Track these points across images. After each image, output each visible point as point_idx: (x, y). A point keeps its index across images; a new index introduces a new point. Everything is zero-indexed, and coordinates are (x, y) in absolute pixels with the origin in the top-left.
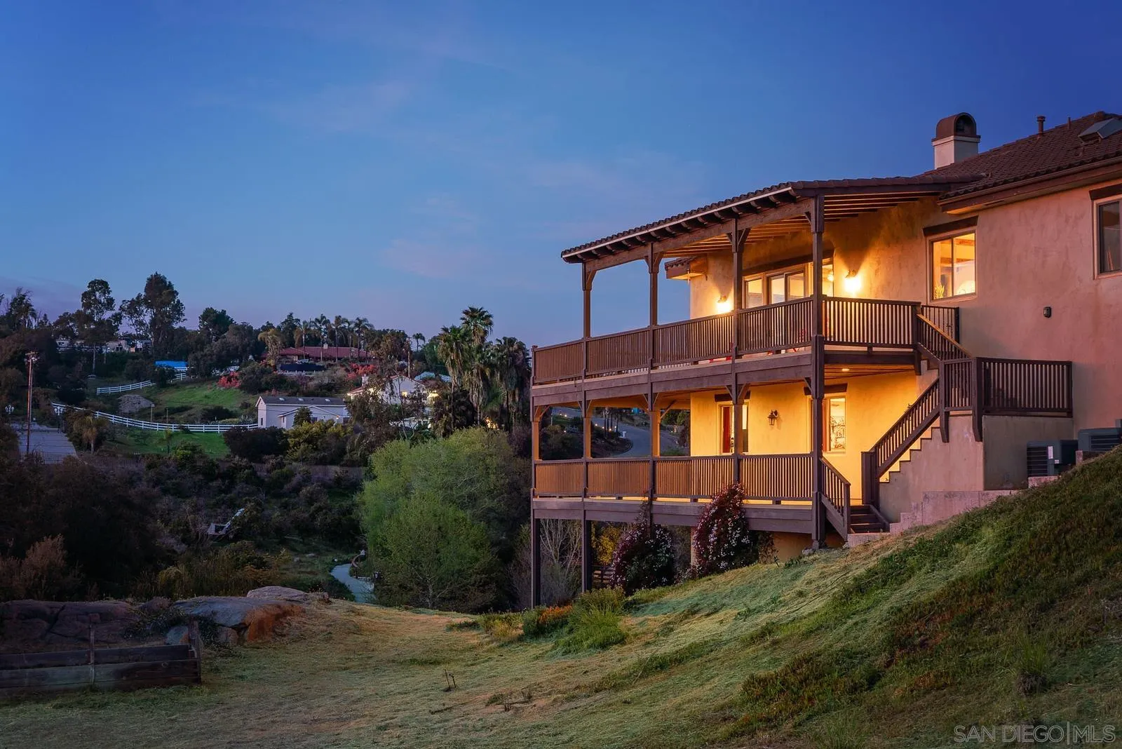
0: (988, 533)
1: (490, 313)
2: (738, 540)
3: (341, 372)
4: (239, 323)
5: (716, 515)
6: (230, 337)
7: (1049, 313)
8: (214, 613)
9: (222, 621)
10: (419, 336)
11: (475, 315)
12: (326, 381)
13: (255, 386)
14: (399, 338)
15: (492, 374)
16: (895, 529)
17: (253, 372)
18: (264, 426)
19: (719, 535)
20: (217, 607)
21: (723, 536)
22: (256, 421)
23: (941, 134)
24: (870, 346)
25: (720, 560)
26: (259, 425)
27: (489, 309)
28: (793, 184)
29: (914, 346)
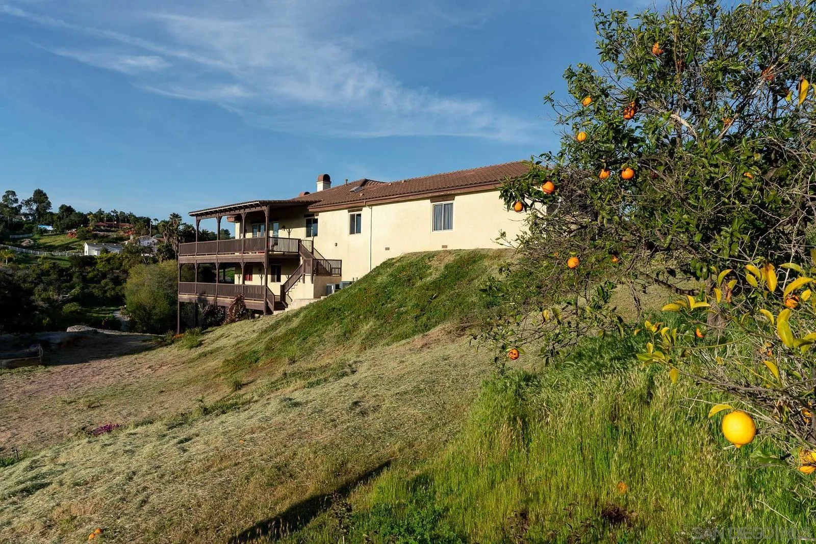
0: (302, 315)
1: (181, 216)
2: (242, 312)
3: (122, 233)
4: (77, 212)
5: (235, 304)
6: (72, 217)
7: (336, 245)
8: (49, 339)
9: (53, 341)
10: (156, 220)
11: (175, 216)
12: (115, 236)
13: (84, 238)
14: (147, 221)
15: (181, 239)
16: (286, 310)
17: (83, 231)
18: (87, 254)
19: (236, 309)
20: (51, 337)
21: (237, 311)
22: (84, 252)
23: (319, 181)
24: (284, 252)
25: (236, 318)
26: (85, 254)
27: (180, 214)
28: (260, 201)
29: (298, 252)
